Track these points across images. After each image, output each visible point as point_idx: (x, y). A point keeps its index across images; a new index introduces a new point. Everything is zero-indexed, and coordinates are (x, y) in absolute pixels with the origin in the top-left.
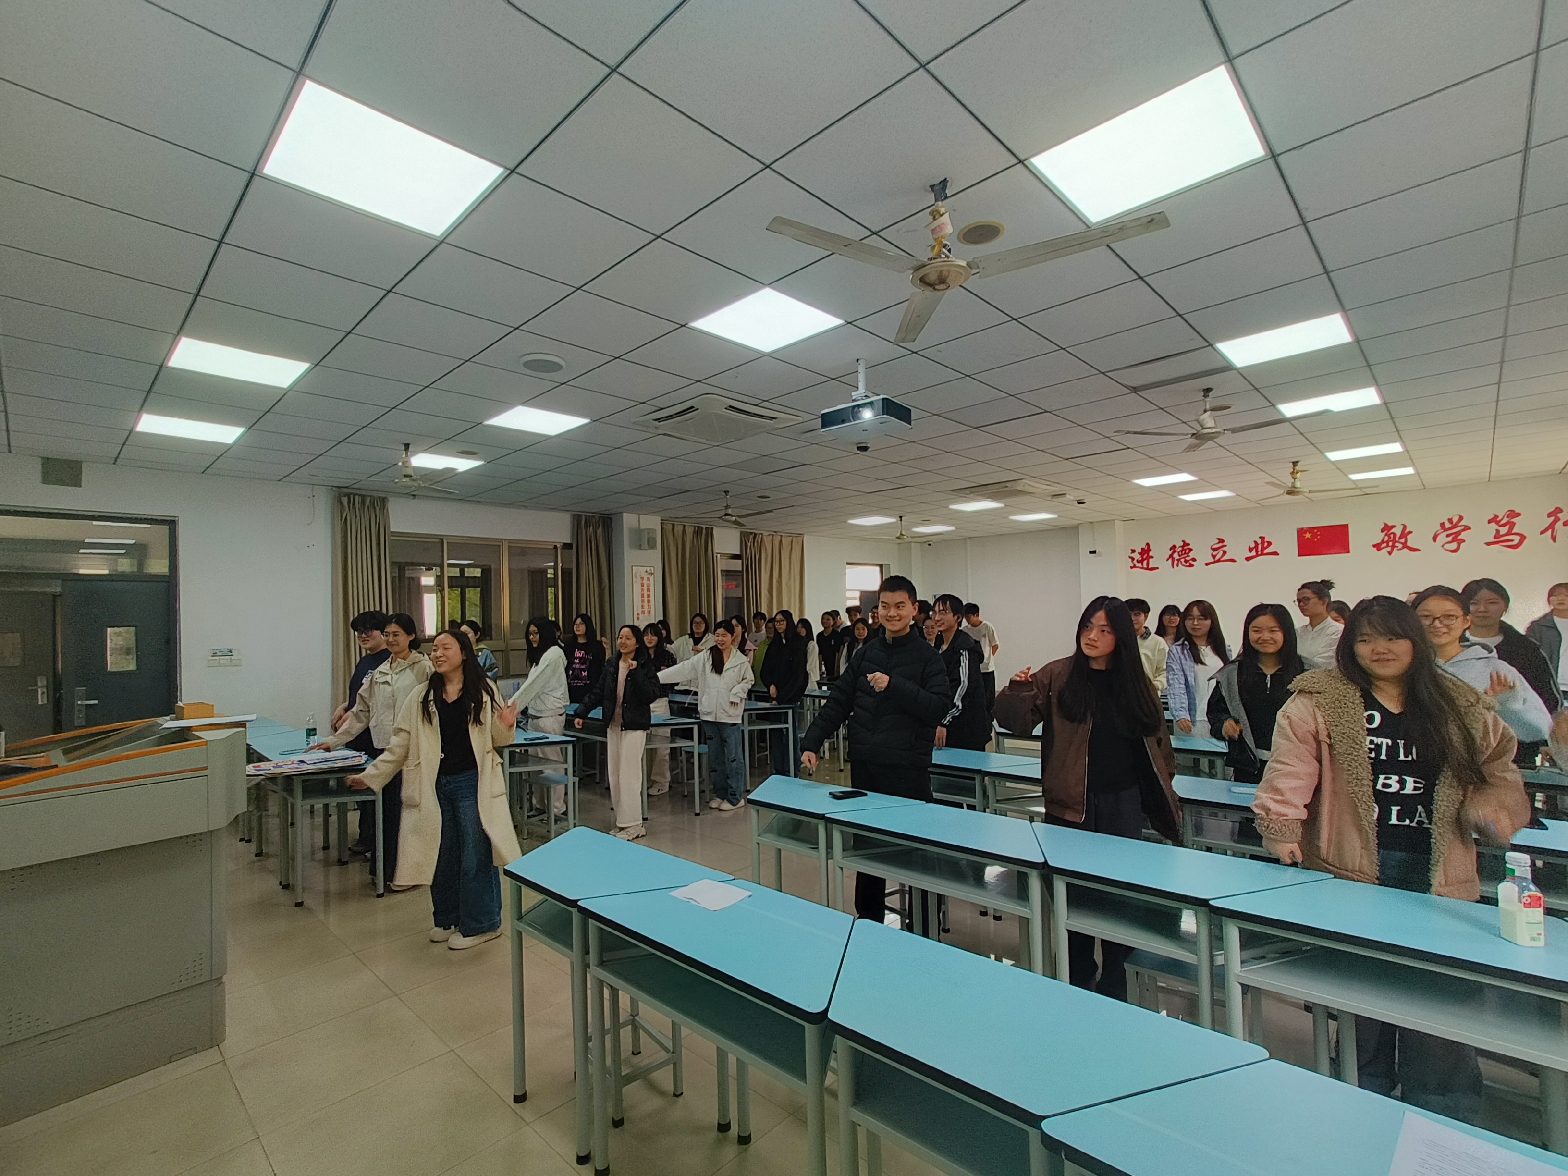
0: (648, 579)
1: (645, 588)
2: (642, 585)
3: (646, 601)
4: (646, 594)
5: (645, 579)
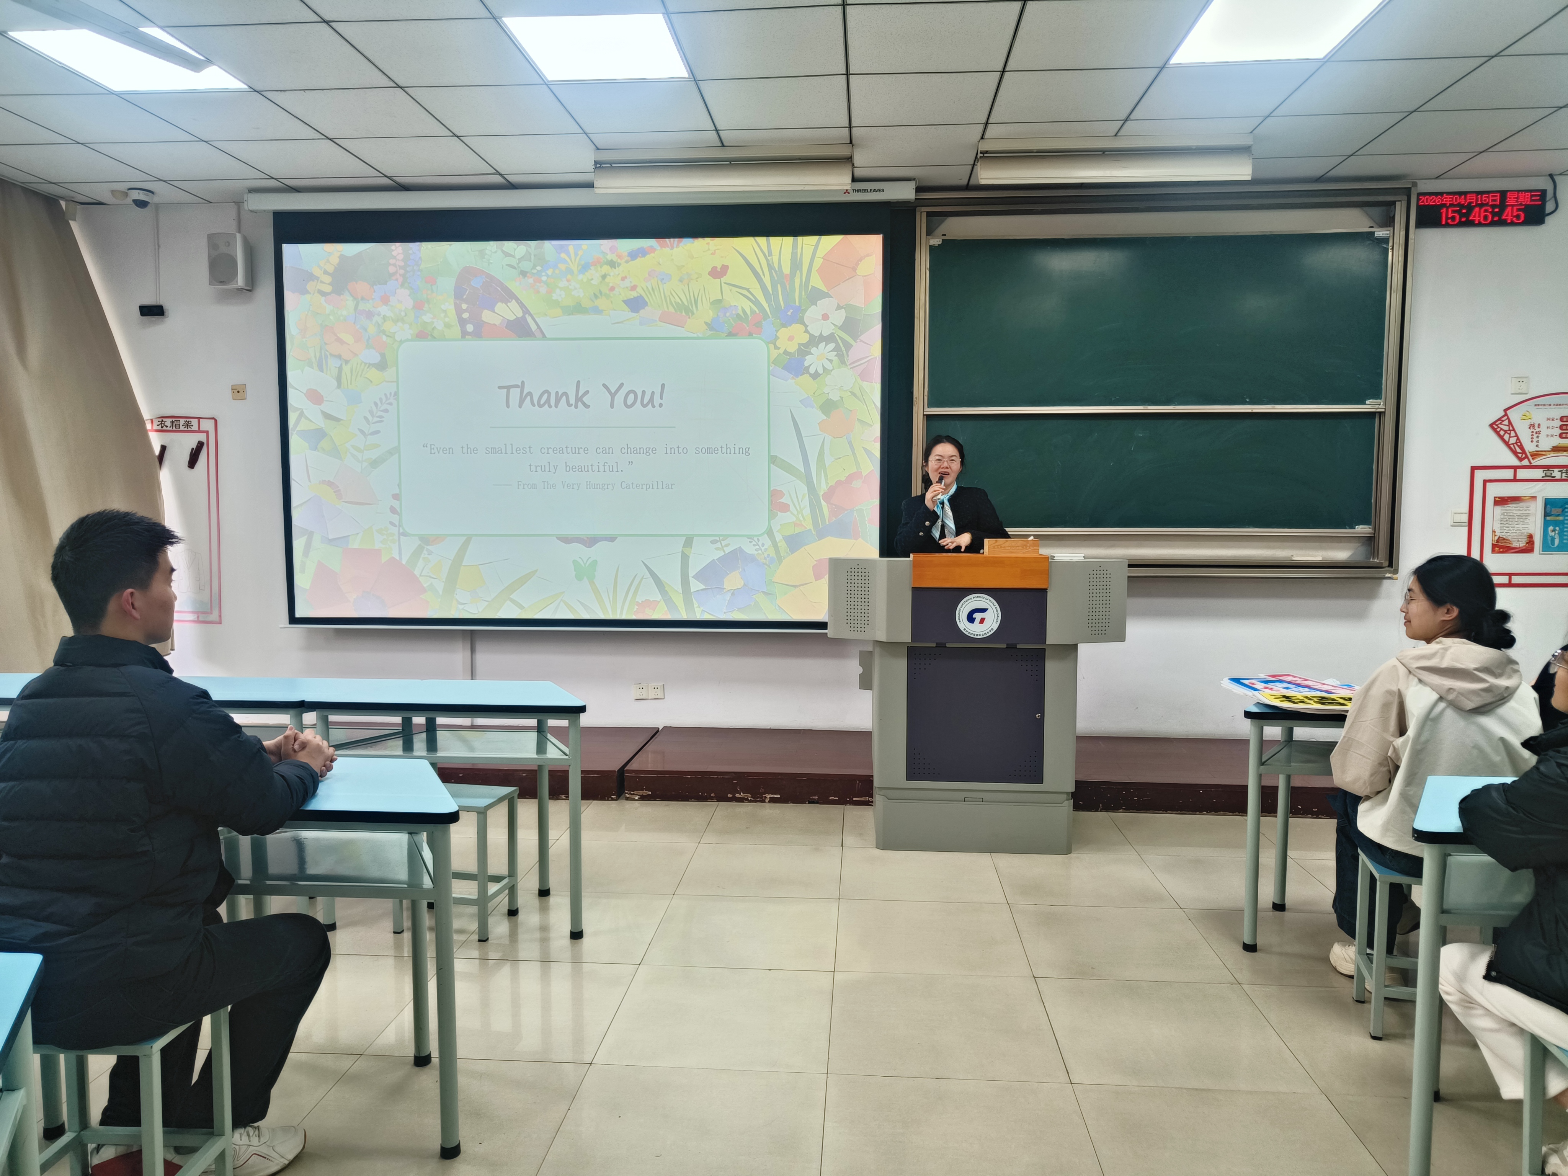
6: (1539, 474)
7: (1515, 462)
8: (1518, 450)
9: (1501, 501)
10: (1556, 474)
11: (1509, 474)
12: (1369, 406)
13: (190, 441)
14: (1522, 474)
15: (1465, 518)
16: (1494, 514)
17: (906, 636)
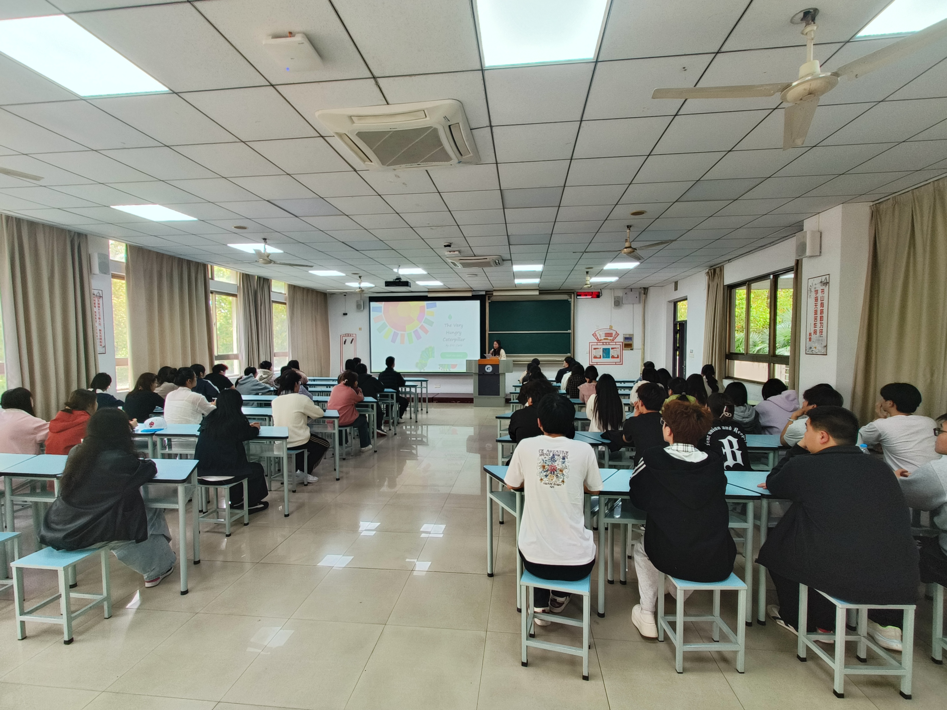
0: (823, 291)
1: (819, 302)
2: (816, 300)
3: (819, 319)
4: (819, 308)
5: (820, 291)
6: (602, 344)
7: (597, 341)
8: (597, 339)
9: (595, 349)
10: (604, 344)
11: (596, 344)
12: (569, 331)
13: (351, 338)
14: (598, 344)
15: (588, 352)
16: (594, 351)
17: (478, 372)
